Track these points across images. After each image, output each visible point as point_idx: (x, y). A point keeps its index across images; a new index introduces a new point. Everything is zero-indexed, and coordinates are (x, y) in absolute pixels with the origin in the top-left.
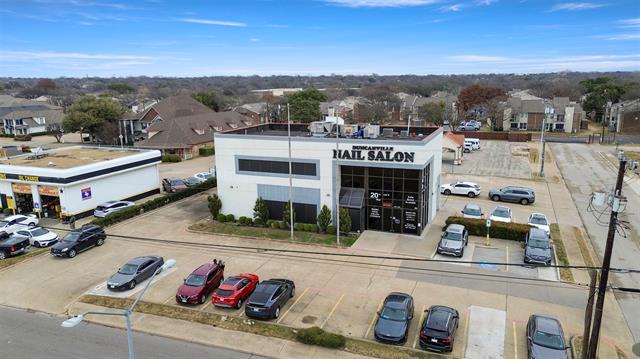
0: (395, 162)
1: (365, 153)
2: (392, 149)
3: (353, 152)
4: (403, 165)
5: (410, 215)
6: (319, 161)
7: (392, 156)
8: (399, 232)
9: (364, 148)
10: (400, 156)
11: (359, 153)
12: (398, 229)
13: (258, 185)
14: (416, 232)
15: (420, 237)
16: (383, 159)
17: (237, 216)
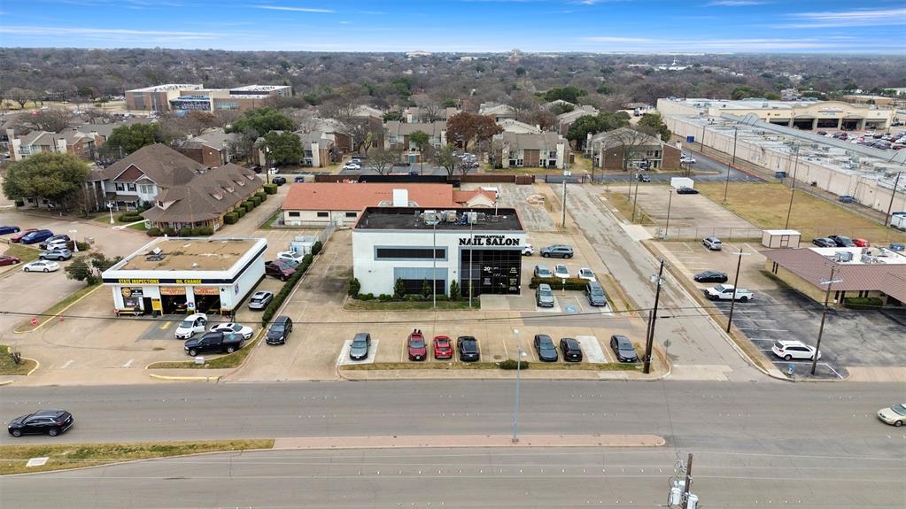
0: (506, 245)
1: (484, 241)
2: (503, 237)
3: (475, 240)
4: (512, 247)
5: (512, 280)
6: (447, 247)
7: (504, 241)
8: (505, 293)
9: (484, 237)
10: (509, 242)
11: (479, 240)
12: (505, 291)
13: (395, 268)
14: (517, 292)
15: (521, 295)
16: (497, 244)
17: (377, 294)
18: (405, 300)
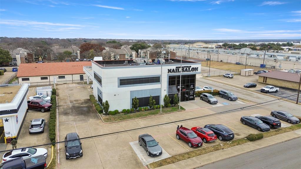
0: (191, 72)
5: (191, 93)
6: (161, 75)
12: (187, 99)
13: (130, 91)
14: (194, 99)
17: (120, 110)
18: (138, 111)
